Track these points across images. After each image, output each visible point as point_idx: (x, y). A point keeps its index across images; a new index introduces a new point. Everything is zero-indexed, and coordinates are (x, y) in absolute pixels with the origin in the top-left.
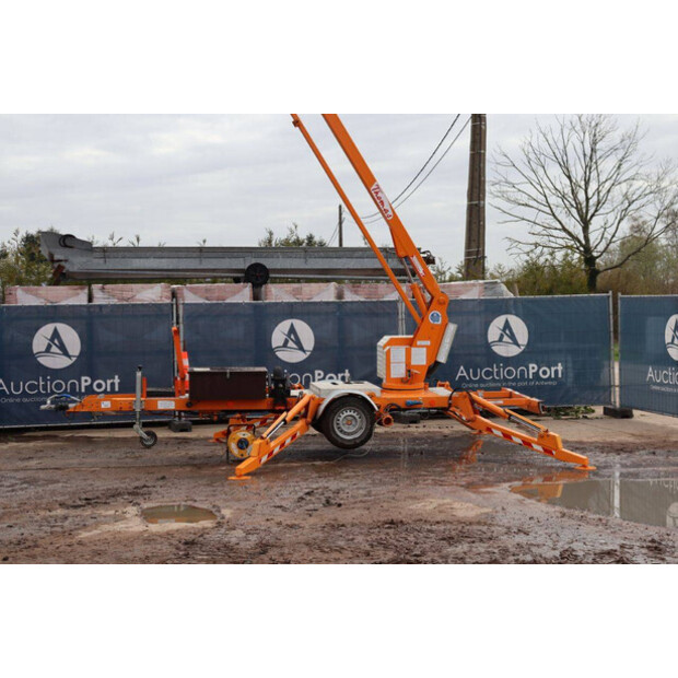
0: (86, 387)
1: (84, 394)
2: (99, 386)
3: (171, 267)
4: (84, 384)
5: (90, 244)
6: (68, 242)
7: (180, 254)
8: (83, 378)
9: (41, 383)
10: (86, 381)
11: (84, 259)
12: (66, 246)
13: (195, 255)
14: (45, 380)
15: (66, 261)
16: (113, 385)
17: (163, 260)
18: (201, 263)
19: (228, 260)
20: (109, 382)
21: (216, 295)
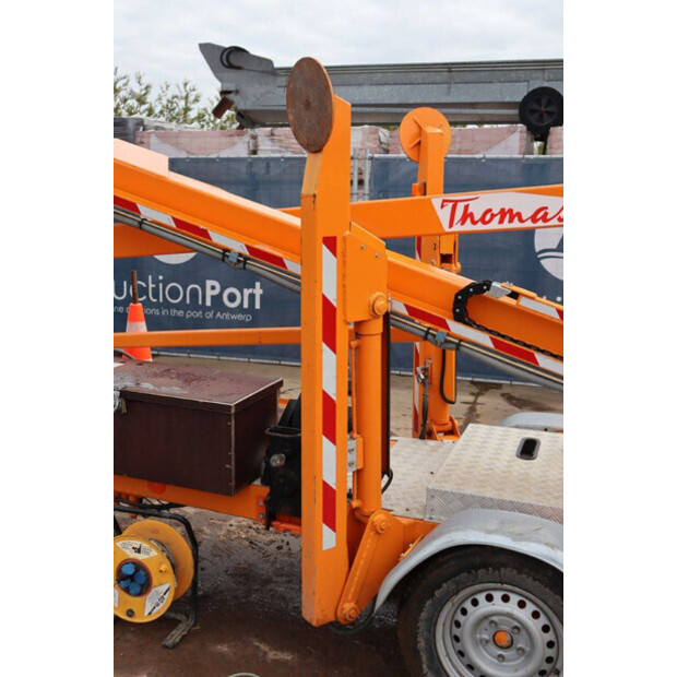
0: (213, 297)
1: (209, 309)
2: (232, 298)
3: (395, 101)
4: (209, 293)
5: (269, 62)
6: (233, 60)
7: (414, 76)
8: (209, 283)
9: (151, 286)
10: (213, 288)
11: (262, 89)
12: (231, 66)
13: (438, 78)
14: (156, 281)
15: (237, 92)
16: (252, 297)
17: (386, 88)
18: (449, 92)
19: (497, 86)
20: (247, 292)
21: (458, 146)
